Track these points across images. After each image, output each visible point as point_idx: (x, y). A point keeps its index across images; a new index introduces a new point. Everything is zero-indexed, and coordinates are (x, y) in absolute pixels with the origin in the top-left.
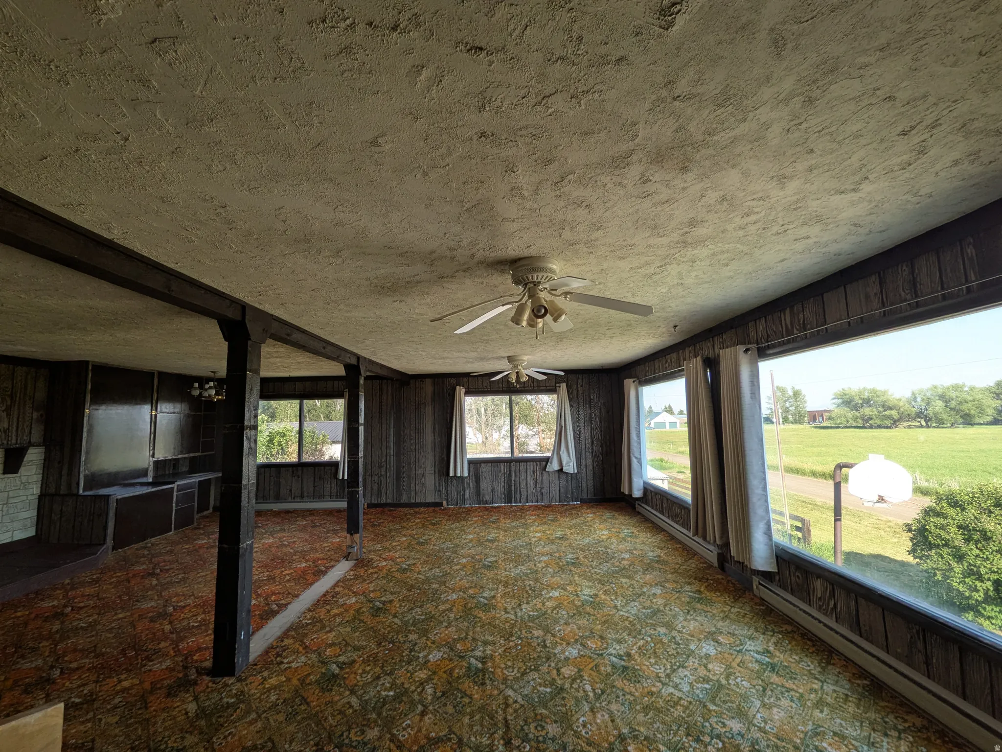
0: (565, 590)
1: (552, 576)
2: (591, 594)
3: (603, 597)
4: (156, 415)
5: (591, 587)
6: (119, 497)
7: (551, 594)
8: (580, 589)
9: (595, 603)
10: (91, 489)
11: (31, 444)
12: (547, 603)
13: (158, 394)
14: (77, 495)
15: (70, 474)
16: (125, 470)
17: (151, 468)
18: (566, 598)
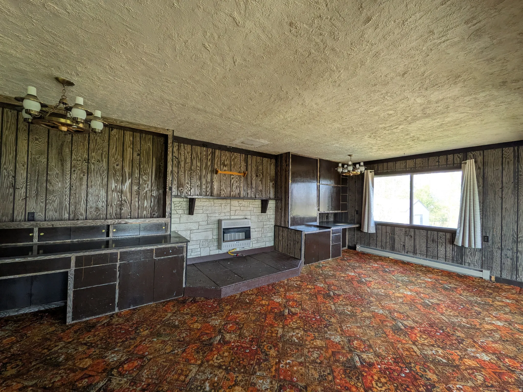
4: (319, 185)
6: (306, 233)
10: (294, 225)
11: (270, 199)
13: (320, 172)
14: (288, 228)
15: (285, 216)
16: (307, 217)
17: (318, 218)
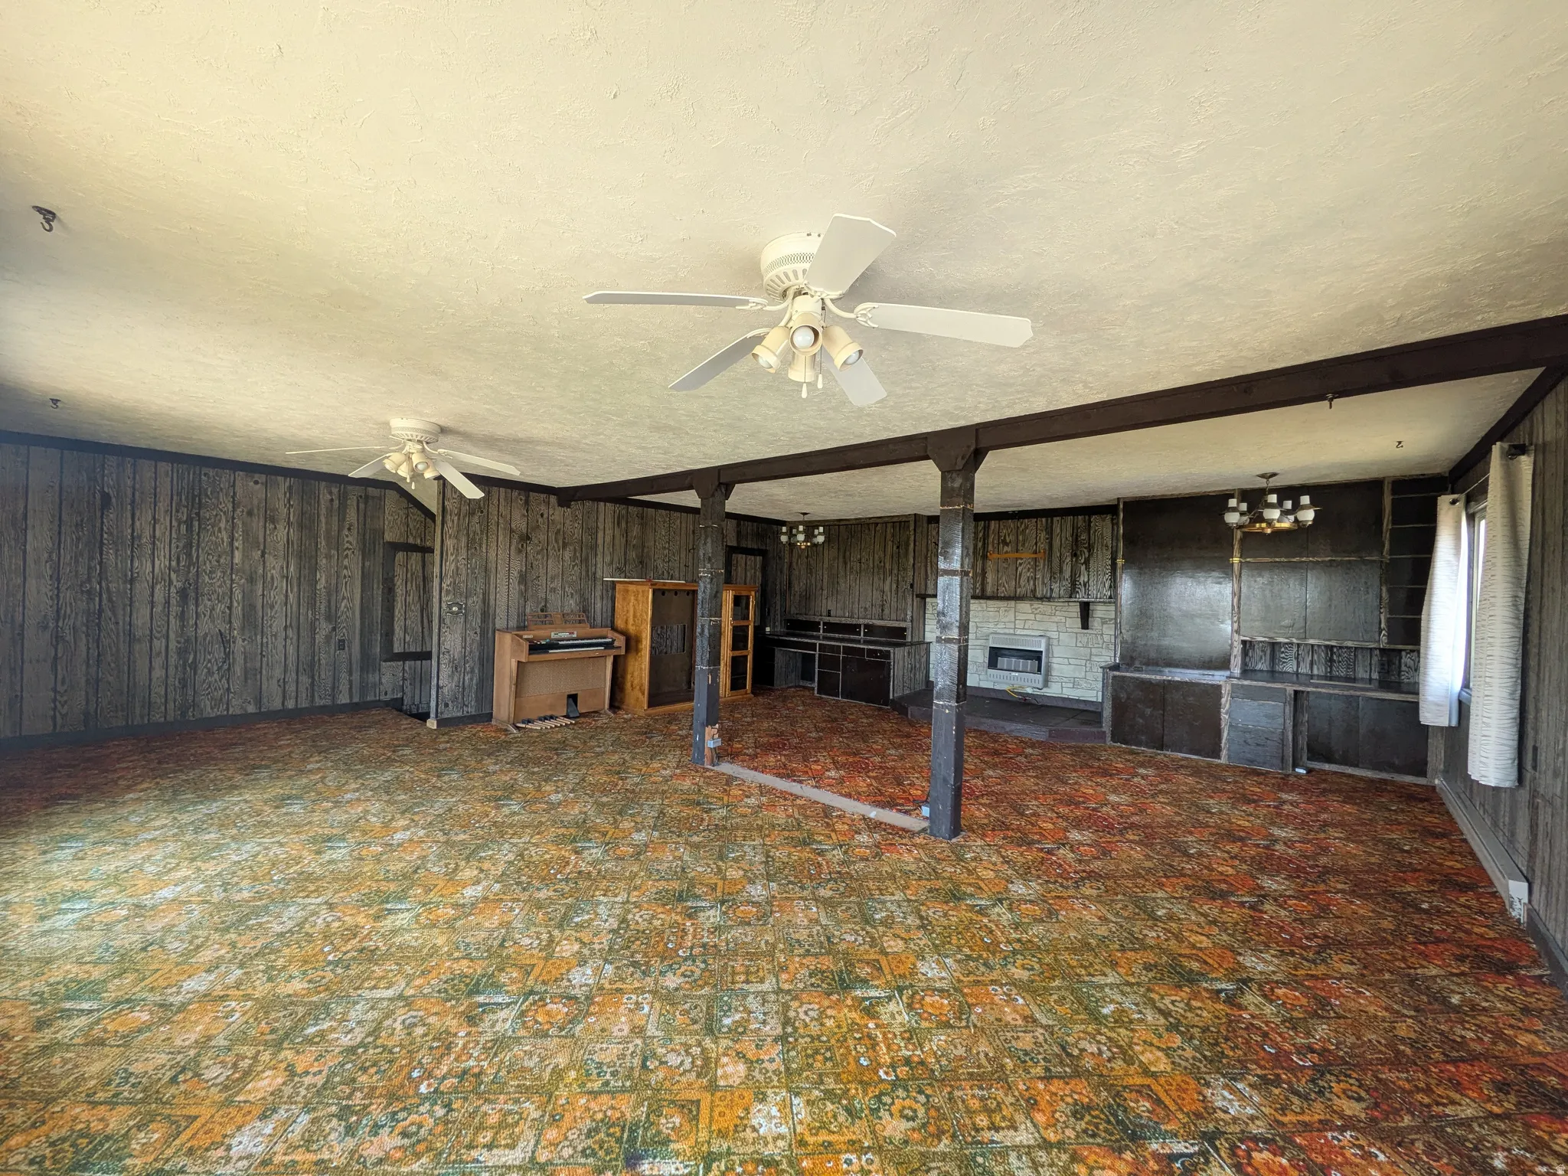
0: (456, 906)
1: (507, 925)
2: (391, 917)
3: (361, 919)
5: (395, 932)
7: (480, 888)
8: (422, 919)
9: (380, 902)
12: (476, 872)
18: (444, 892)
